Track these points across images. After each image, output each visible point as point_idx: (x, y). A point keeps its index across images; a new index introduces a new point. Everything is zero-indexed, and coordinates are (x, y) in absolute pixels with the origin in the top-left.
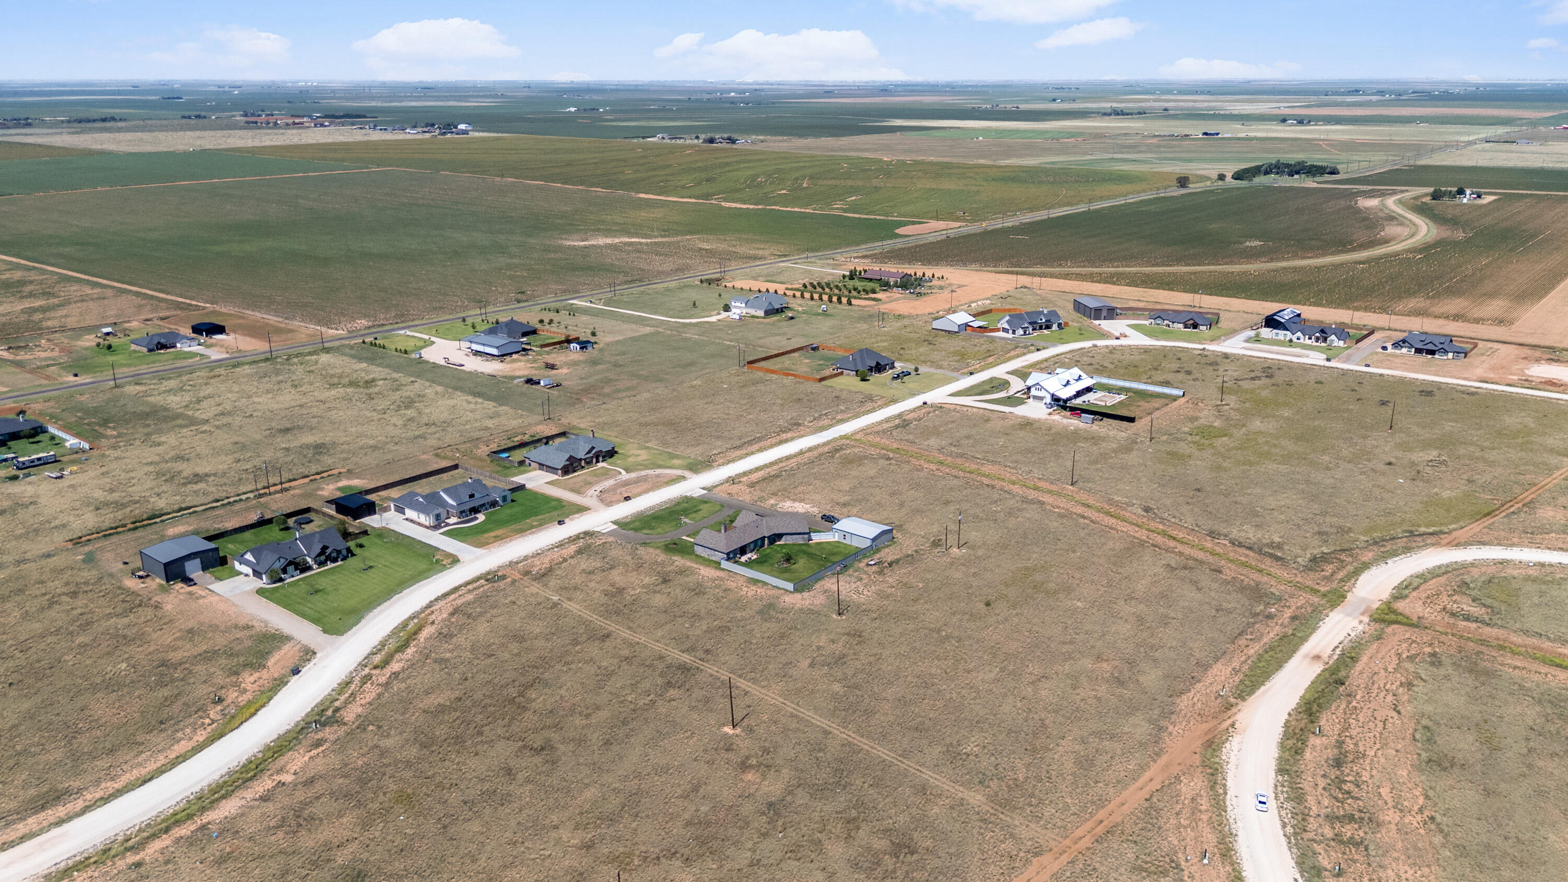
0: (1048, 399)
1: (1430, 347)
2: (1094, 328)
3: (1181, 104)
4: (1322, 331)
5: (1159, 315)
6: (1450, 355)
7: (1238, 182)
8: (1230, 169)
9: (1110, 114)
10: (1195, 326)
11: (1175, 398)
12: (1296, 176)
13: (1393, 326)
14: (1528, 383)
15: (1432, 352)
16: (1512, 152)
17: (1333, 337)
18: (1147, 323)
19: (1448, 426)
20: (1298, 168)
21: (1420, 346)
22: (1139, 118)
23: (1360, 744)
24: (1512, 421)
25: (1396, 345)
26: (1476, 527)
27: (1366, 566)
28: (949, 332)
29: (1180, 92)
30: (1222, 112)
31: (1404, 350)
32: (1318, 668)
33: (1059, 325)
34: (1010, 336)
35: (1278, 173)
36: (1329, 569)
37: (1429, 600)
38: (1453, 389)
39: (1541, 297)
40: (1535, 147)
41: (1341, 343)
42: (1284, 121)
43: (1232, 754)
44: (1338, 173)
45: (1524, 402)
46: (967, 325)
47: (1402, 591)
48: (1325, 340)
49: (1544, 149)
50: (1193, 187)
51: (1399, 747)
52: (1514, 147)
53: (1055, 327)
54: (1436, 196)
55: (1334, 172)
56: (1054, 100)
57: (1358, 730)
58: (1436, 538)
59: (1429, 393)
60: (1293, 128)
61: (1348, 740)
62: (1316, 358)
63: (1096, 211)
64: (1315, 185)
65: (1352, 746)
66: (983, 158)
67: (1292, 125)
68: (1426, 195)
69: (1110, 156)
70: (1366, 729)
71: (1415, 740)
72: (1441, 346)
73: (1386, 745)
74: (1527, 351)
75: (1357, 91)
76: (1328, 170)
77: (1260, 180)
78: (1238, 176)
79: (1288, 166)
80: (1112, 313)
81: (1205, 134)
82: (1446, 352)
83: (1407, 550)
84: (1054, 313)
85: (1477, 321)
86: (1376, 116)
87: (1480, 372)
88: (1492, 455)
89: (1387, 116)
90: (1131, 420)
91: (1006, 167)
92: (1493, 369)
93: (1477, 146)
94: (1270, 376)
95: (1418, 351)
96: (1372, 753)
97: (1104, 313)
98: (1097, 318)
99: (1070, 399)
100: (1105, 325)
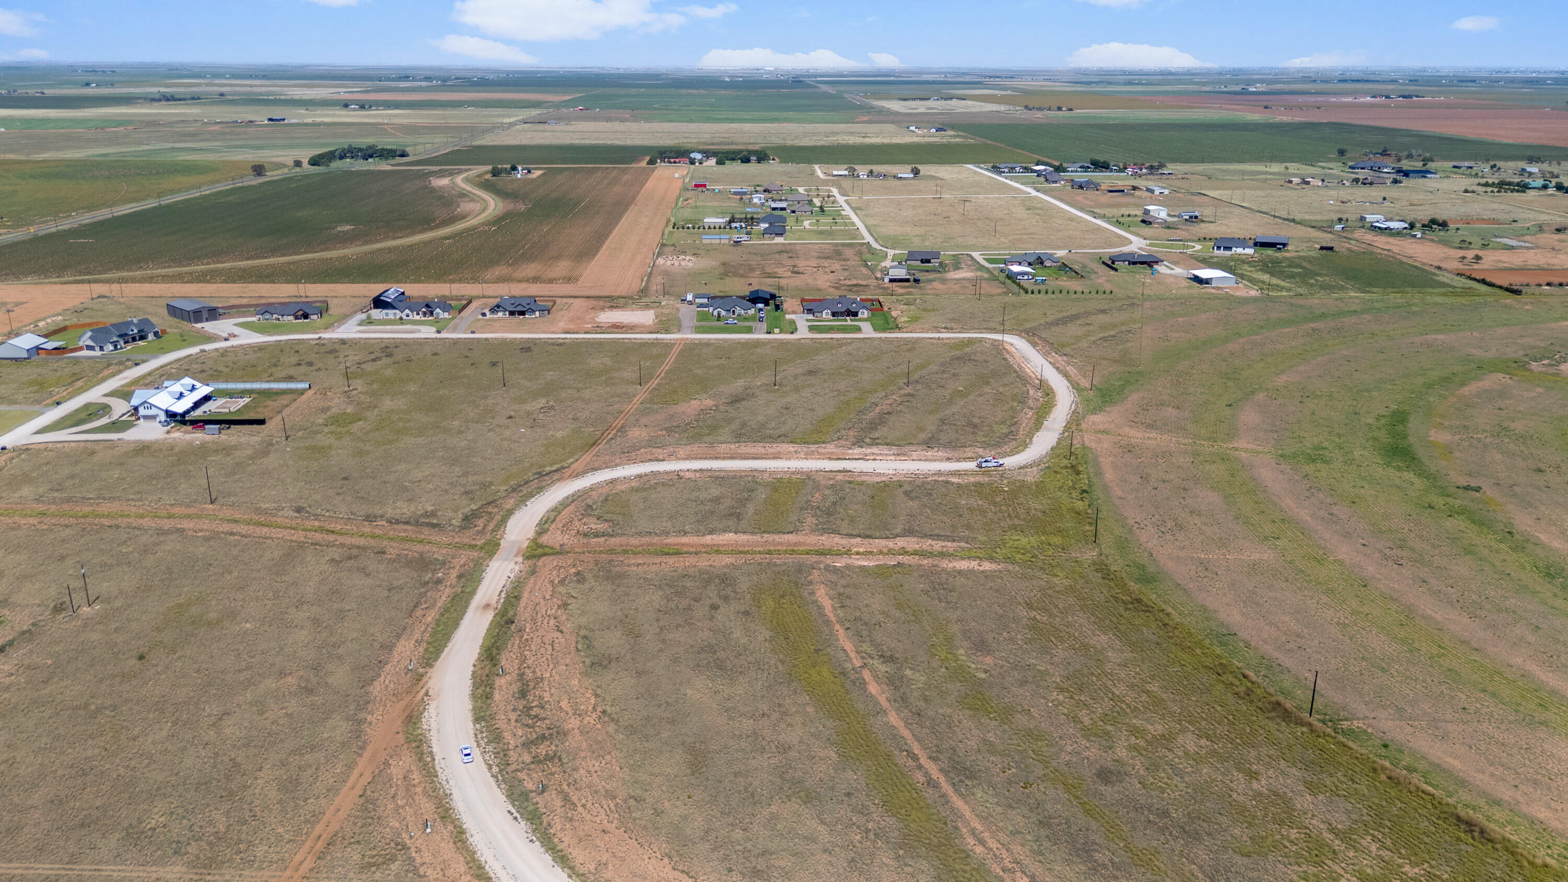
0: (163, 417)
1: (520, 308)
2: (198, 331)
3: (237, 89)
4: (427, 306)
5: (266, 309)
6: (537, 313)
7: (316, 167)
8: (305, 156)
9: (160, 100)
10: (306, 316)
11: (302, 392)
12: (370, 160)
13: (487, 293)
14: (599, 329)
15: (522, 313)
16: (546, 131)
17: (438, 310)
18: (254, 319)
19: (550, 375)
20: (370, 152)
21: (512, 309)
22: (193, 104)
23: (537, 670)
24: (596, 362)
25: (493, 310)
26: (587, 457)
27: (510, 512)
28: (16, 359)
29: (233, 76)
30: (283, 97)
31: (500, 314)
32: (489, 616)
33: (156, 334)
34: (98, 353)
35: (352, 157)
36: (480, 523)
37: (566, 528)
38: (545, 342)
39: (595, 255)
40: (562, 127)
41: (446, 315)
42: (346, 106)
43: (432, 721)
44: (408, 156)
45: (600, 344)
46: (38, 348)
47: (543, 527)
48: (432, 314)
49: (569, 128)
50: (272, 175)
51: (568, 660)
52: (546, 127)
53: (151, 337)
54: (495, 173)
55: (403, 155)
56: (88, 84)
57: (533, 658)
58: (559, 474)
59: (528, 350)
60: (356, 113)
61: (527, 670)
62: (427, 332)
63: (168, 206)
64: (389, 168)
65: (531, 675)
66: (11, 151)
67: (354, 110)
68: (487, 172)
69: (171, 145)
70: (539, 656)
71: (578, 650)
72: (528, 307)
73: (557, 663)
74: (593, 302)
75: (408, 77)
76: (398, 153)
77: (336, 165)
78: (314, 162)
79: (360, 150)
80: (213, 314)
81: (270, 120)
82: (533, 311)
83: (540, 489)
84: (146, 321)
85: (551, 281)
86: (428, 101)
87: (562, 325)
88: (587, 394)
89: (438, 101)
90: (261, 422)
91: (44, 161)
92: (572, 320)
93: (518, 127)
94: (389, 355)
95: (512, 313)
96: (548, 675)
97: (205, 315)
98: (198, 320)
99: (187, 412)
100: (209, 327)
